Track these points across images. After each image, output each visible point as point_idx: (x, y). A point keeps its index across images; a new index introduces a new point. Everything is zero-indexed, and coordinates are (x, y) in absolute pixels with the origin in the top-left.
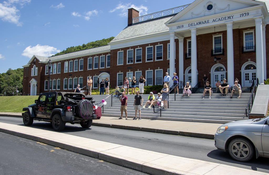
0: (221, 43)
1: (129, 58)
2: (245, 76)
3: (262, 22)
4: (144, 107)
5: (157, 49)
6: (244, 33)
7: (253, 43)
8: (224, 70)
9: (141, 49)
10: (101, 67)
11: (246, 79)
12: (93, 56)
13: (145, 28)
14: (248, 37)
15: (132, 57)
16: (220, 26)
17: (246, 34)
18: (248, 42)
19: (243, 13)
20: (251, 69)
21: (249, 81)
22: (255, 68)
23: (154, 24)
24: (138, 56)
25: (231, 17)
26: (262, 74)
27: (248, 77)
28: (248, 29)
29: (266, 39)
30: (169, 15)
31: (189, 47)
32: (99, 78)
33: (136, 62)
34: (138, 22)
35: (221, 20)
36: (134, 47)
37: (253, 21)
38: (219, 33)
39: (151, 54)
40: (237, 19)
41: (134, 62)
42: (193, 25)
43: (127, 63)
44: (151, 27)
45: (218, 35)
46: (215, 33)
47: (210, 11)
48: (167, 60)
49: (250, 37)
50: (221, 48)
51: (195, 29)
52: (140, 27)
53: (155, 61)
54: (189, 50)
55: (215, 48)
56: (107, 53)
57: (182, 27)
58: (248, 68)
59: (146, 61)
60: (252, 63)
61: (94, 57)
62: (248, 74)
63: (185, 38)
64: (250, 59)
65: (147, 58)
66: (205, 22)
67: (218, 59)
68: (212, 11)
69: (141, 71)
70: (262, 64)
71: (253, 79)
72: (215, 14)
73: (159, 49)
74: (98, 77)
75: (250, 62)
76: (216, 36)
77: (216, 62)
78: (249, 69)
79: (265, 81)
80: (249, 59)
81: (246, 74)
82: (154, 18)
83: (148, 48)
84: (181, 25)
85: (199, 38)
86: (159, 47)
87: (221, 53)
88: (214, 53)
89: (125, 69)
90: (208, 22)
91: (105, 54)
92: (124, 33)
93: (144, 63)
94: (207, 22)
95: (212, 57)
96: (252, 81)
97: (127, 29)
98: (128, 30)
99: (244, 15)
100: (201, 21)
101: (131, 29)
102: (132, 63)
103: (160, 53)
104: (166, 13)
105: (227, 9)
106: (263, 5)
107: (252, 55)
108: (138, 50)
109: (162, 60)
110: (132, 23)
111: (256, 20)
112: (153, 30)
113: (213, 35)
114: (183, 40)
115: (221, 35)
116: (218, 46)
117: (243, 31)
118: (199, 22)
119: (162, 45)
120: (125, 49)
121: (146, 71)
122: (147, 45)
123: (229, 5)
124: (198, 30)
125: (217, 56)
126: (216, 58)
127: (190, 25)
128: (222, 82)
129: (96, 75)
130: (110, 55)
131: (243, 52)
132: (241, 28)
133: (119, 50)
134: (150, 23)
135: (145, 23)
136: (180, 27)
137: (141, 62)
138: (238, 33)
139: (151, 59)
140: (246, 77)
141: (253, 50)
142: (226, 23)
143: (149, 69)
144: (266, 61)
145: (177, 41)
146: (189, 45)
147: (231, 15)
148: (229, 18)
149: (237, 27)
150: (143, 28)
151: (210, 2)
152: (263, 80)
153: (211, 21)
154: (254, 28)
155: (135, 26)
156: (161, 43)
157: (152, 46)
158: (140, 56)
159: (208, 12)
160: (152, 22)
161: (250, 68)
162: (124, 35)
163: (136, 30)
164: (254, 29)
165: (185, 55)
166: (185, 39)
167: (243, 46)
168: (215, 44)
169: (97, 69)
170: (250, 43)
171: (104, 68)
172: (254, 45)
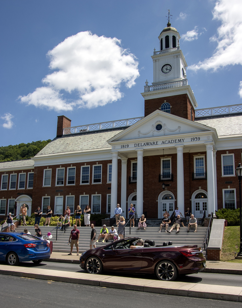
0: (169, 167)
1: (59, 178)
2: (195, 205)
3: (213, 149)
4: (97, 241)
5: (95, 170)
6: (195, 157)
7: (203, 169)
8: (172, 198)
9: (74, 168)
10: (20, 188)
11: (196, 210)
12: (9, 172)
13: (79, 142)
14: (199, 163)
15: (62, 178)
16: (170, 149)
17: (196, 159)
18: (199, 168)
19: (195, 137)
20: (202, 198)
21: (199, 211)
22: (205, 197)
23: (91, 138)
24: (71, 177)
25: (182, 141)
26: (214, 204)
27: (199, 206)
28: (199, 154)
29: (217, 166)
30: (109, 129)
31: (133, 170)
32: (16, 202)
33: (67, 185)
34: (69, 133)
35: (171, 142)
36: (66, 166)
37: (204, 146)
38: (168, 155)
39: (87, 176)
40: (188, 142)
41: (65, 184)
42: (140, 145)
43: (56, 185)
44: (87, 142)
45: (167, 158)
46: (163, 156)
47: (159, 131)
48: (107, 183)
49: (201, 163)
50: (170, 173)
51: (141, 150)
52: (73, 140)
53: (92, 184)
54: (133, 173)
55: (163, 173)
56: (29, 170)
57: (127, 147)
58: (198, 196)
59: (81, 184)
60: (203, 191)
61: (11, 175)
62: (199, 203)
63: (128, 158)
64: (201, 187)
65: (83, 179)
66: (154, 143)
67: (167, 185)
68: (161, 132)
69: (74, 196)
70: (213, 194)
71: (204, 209)
72: (165, 135)
73: (97, 170)
74: (16, 200)
75: (200, 191)
76: (165, 159)
77: (164, 189)
78: (199, 198)
79: (216, 213)
80: (199, 187)
81: (196, 204)
82: (91, 130)
83: (83, 168)
84: (126, 144)
85: (146, 159)
86: (97, 168)
87: (170, 179)
88: (162, 179)
89: (53, 192)
90: (157, 144)
91: (27, 171)
92: (52, 146)
93: (78, 186)
94: (155, 143)
95: (160, 183)
96: (203, 211)
97: (55, 141)
98: (58, 143)
99: (195, 139)
100: (148, 142)
101: (62, 142)
102: (63, 185)
103: (99, 175)
104: (106, 126)
105: (178, 131)
106: (214, 131)
107: (203, 182)
108: (71, 169)
109: (101, 183)
110: (63, 134)
111: (208, 146)
112: (90, 146)
113: (161, 158)
114: (126, 161)
115: (170, 159)
116: (166, 171)
117: (193, 155)
118: (147, 142)
119: (101, 165)
120: (54, 167)
121: (81, 196)
122: (83, 164)
123: (179, 127)
124: (145, 151)
125: (165, 182)
126: (164, 185)
127: (136, 145)
128: (170, 211)
129: (12, 197)
130: (33, 172)
131: (193, 179)
132: (191, 152)
133: (45, 167)
134: (85, 136)
135: (79, 136)
136: (125, 147)
137: (74, 185)
138: (188, 157)
139: (87, 182)
140: (196, 207)
141: (204, 177)
142: (176, 146)
143: (84, 193)
144: (217, 190)
145: (119, 162)
146: (133, 167)
147: (181, 139)
148: (180, 141)
149: (187, 151)
150: (76, 142)
151: (159, 121)
152: (215, 211)
153: (160, 142)
154: (205, 153)
155: (66, 138)
156: (100, 162)
157: (89, 166)
158: (73, 177)
159: (156, 132)
160: (88, 135)
161: (200, 196)
162: (53, 149)
163: (67, 143)
164: (205, 155)
165: (129, 178)
166: (129, 160)
167: (193, 172)
168: (163, 168)
169: (14, 190)
170: (201, 169)
171: (24, 189)
172: (205, 172)
